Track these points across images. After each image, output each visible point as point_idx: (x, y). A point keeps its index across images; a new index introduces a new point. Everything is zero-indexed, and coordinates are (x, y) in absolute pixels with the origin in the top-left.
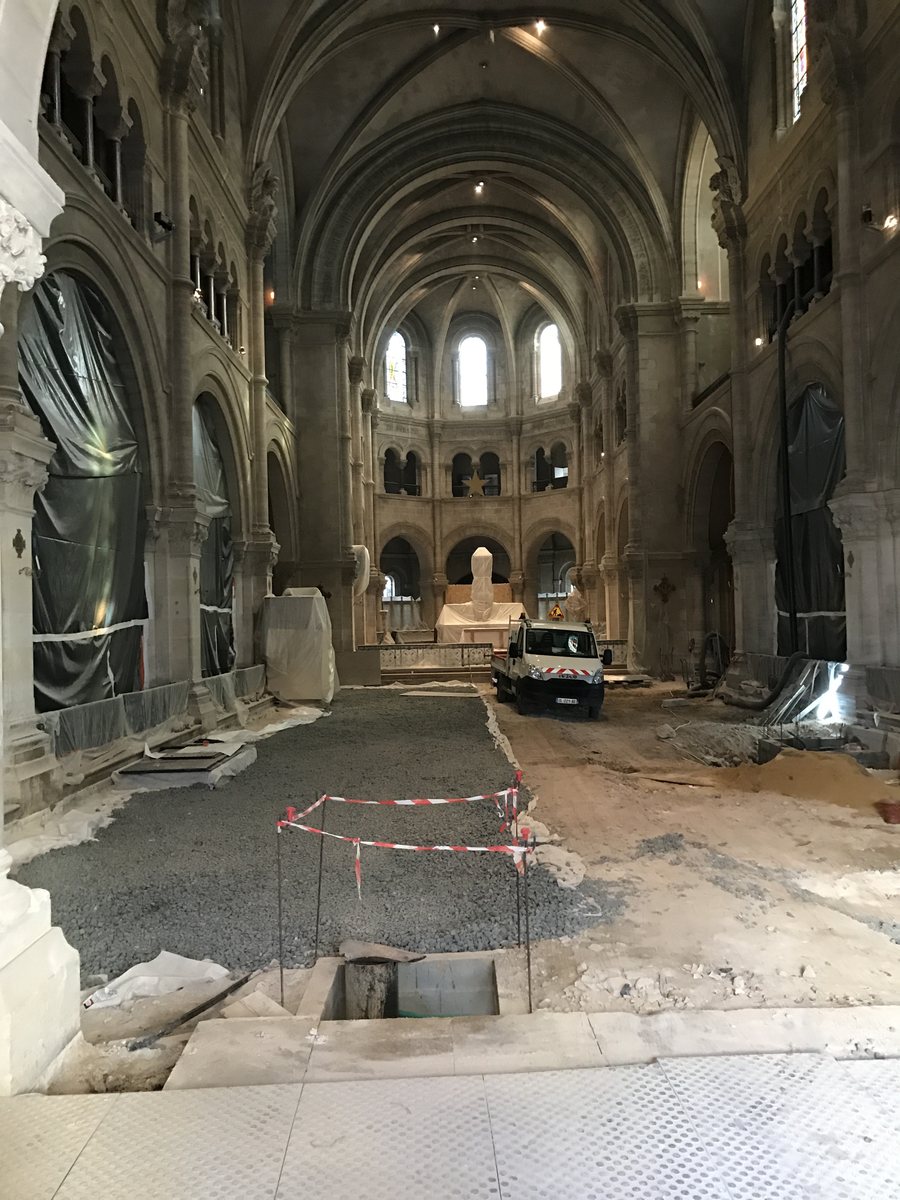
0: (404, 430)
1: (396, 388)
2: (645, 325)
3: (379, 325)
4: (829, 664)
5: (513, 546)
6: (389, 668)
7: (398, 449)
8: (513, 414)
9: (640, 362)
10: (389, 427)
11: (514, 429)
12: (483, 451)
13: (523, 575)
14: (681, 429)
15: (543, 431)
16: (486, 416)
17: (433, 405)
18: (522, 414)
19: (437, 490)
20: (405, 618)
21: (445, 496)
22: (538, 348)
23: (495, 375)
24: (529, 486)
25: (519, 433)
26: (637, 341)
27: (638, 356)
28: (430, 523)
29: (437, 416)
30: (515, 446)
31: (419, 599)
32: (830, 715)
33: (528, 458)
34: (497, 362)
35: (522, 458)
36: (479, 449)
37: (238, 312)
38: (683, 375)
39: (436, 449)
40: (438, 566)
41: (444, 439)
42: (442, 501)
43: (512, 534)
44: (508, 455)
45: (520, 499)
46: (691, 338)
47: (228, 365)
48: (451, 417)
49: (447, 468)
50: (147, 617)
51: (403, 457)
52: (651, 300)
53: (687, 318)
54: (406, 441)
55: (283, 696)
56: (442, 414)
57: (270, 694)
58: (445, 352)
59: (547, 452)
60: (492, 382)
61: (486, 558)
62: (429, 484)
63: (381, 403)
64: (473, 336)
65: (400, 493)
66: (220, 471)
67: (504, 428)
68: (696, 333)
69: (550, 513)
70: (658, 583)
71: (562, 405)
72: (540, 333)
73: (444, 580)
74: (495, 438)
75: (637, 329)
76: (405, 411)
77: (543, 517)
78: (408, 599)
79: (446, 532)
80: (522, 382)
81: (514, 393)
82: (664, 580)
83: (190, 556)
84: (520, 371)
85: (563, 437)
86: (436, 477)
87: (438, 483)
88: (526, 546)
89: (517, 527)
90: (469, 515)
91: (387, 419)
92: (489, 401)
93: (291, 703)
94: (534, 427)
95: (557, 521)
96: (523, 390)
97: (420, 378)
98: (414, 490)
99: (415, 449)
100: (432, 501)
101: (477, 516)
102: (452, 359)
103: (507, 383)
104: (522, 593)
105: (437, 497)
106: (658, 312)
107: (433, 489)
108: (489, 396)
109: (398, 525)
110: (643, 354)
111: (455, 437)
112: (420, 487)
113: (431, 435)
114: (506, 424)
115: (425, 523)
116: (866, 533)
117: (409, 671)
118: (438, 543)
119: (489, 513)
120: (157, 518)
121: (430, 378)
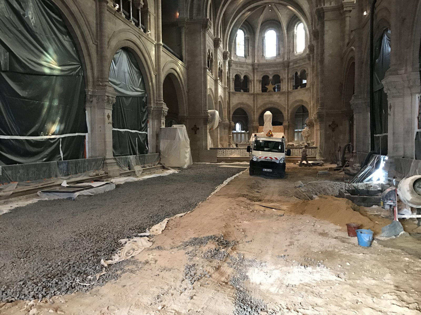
0: (243, 67)
1: (240, 51)
2: (328, 15)
3: (230, 27)
4: (381, 156)
5: (285, 111)
6: (221, 157)
7: (240, 74)
8: (286, 59)
9: (325, 31)
10: (237, 66)
11: (286, 65)
12: (274, 75)
13: (288, 122)
14: (342, 59)
15: (298, 65)
16: (275, 60)
17: (254, 57)
18: (290, 59)
19: (256, 90)
20: (242, 138)
21: (259, 92)
22: (296, 33)
23: (279, 45)
24: (292, 87)
25: (288, 66)
26: (324, 22)
27: (324, 29)
28: (253, 102)
29: (256, 61)
30: (286, 72)
31: (248, 132)
32: (379, 180)
33: (291, 76)
34: (280, 39)
35: (289, 76)
36: (273, 74)
37: (149, 17)
38: (344, 36)
39: (255, 74)
40: (255, 119)
41: (259, 70)
42: (258, 94)
43: (284, 106)
44: (284, 75)
45: (288, 93)
46: (348, 19)
47: (139, 36)
48: (262, 61)
49: (260, 81)
50: (87, 132)
51: (242, 77)
52: (331, 4)
53: (346, 11)
54: (243, 72)
55: (166, 166)
56: (258, 61)
57: (161, 164)
58: (259, 36)
59: (299, 74)
60: (278, 47)
61: (269, 115)
62: (253, 87)
63: (233, 57)
64: (271, 30)
65: (240, 91)
66: (140, 79)
67: (282, 65)
68: (350, 17)
69: (299, 98)
70: (331, 123)
71: (305, 55)
72: (297, 27)
73: (258, 124)
74: (279, 69)
75: (324, 18)
76: (244, 60)
77: (297, 99)
78: (244, 132)
79: (259, 106)
80: (289, 46)
81: (286, 51)
82: (333, 122)
83: (105, 108)
84: (289, 42)
85: (305, 67)
86: (255, 85)
87: (256, 87)
88: (290, 111)
89: (286, 103)
90: (268, 99)
91: (236, 63)
92: (277, 54)
93: (169, 168)
94: (294, 64)
95: (302, 101)
96: (290, 50)
97: (250, 47)
98: (246, 90)
99: (247, 74)
100: (253, 94)
101: (271, 99)
102: (263, 39)
103: (284, 47)
104: (288, 129)
105: (255, 92)
106: (333, 9)
107: (254, 89)
108: (277, 53)
109: (239, 103)
110: (326, 28)
111: (263, 69)
112: (249, 89)
113: (254, 69)
114: (283, 63)
115: (250, 103)
116: (398, 94)
117: (228, 158)
118: (255, 110)
119: (276, 99)
120: (89, 93)
121: (254, 47)
